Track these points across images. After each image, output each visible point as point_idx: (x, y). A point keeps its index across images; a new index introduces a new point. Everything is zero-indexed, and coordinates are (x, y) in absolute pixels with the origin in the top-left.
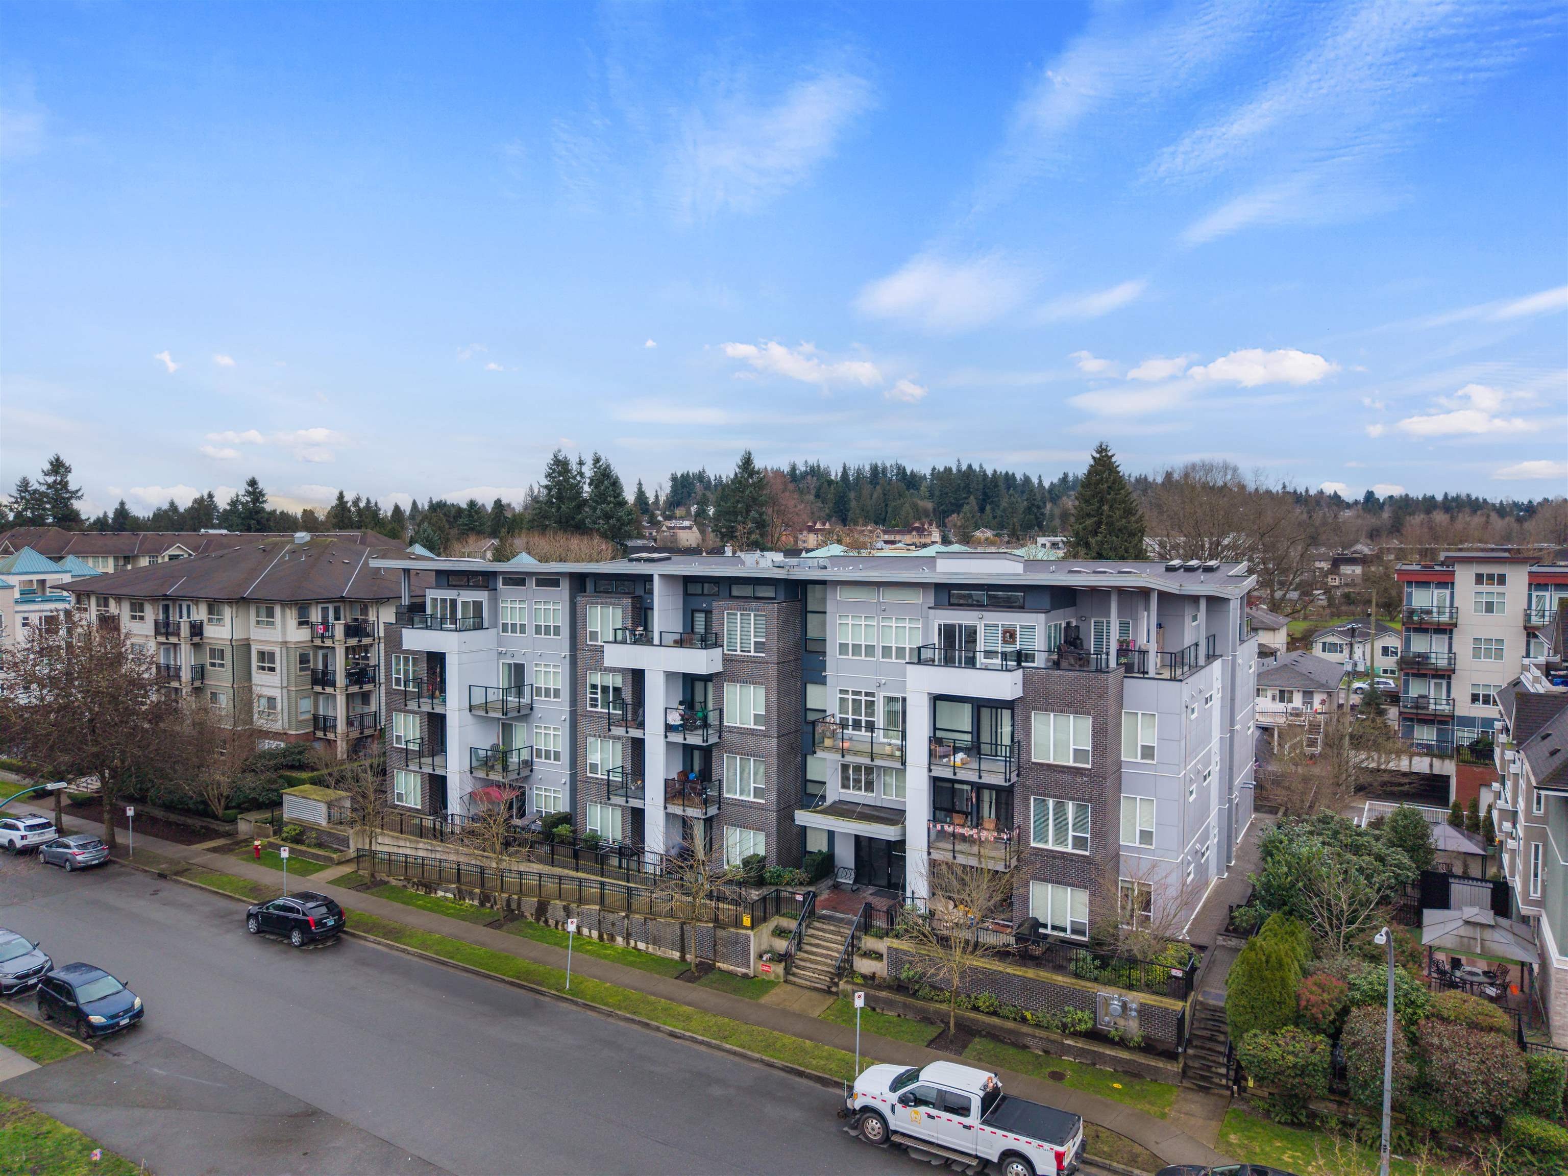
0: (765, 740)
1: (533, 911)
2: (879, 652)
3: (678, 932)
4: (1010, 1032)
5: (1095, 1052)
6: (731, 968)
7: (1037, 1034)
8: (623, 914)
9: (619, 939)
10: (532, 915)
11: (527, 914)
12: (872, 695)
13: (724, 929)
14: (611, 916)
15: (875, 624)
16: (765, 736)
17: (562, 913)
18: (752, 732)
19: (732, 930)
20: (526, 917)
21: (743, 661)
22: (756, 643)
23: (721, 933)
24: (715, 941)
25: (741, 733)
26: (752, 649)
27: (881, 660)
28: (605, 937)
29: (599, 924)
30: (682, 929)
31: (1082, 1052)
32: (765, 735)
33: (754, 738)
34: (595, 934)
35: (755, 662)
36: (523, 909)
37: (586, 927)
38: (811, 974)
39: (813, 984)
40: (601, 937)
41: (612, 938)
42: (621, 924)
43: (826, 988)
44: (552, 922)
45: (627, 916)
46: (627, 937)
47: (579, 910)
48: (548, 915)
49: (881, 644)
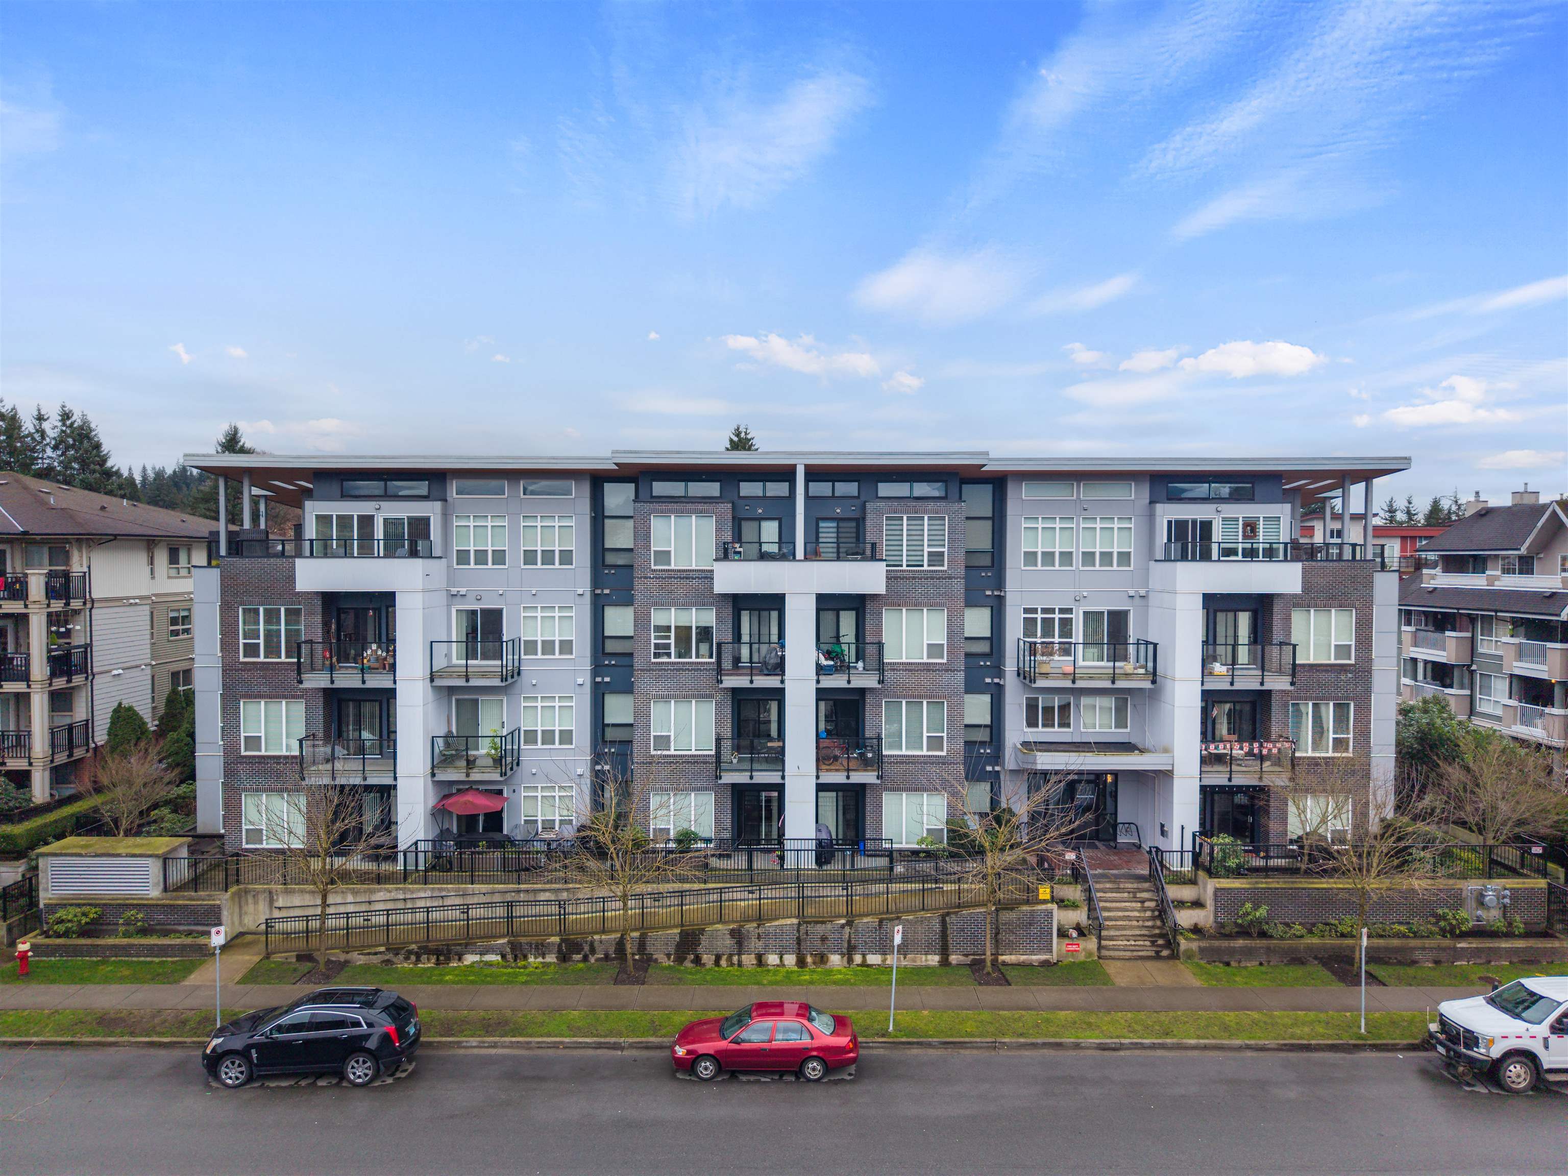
0: (946, 676)
1: (672, 949)
2: (1077, 559)
3: (937, 927)
4: (1397, 950)
5: (1490, 948)
6: (1023, 958)
7: (1427, 946)
8: (843, 921)
9: (835, 959)
10: (668, 956)
11: (661, 957)
12: (1070, 611)
13: (1012, 909)
14: (820, 928)
15: (1074, 526)
16: (947, 671)
17: (729, 942)
18: (927, 668)
19: (1025, 908)
20: (656, 960)
21: (914, 578)
22: (930, 554)
23: (1005, 916)
24: (997, 928)
25: (910, 670)
26: (926, 563)
27: (1081, 568)
28: (809, 959)
29: (799, 944)
30: (944, 923)
31: (1477, 952)
32: (946, 669)
33: (931, 675)
34: (790, 960)
35: (932, 578)
36: (650, 949)
37: (774, 952)
38: (1126, 943)
39: (1135, 954)
40: (801, 963)
41: (822, 959)
42: (837, 936)
43: (1153, 954)
44: (708, 959)
45: (850, 923)
46: (849, 952)
47: (761, 930)
48: (700, 949)
49: (1081, 550)
